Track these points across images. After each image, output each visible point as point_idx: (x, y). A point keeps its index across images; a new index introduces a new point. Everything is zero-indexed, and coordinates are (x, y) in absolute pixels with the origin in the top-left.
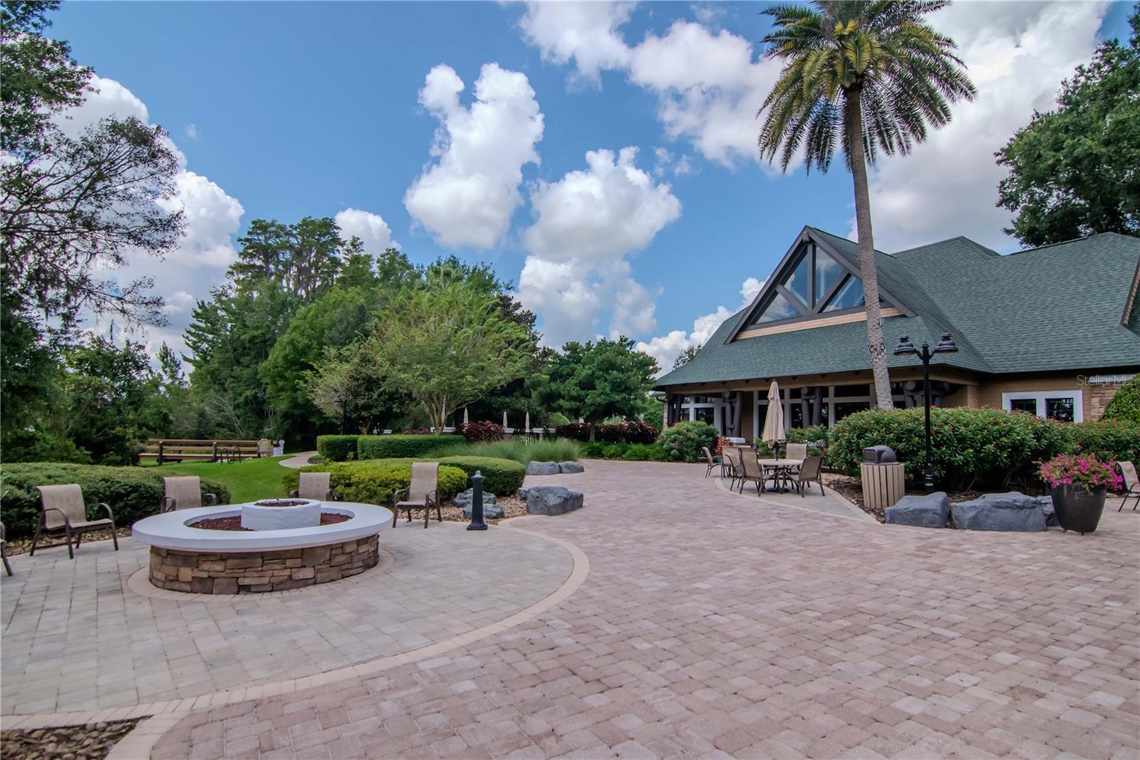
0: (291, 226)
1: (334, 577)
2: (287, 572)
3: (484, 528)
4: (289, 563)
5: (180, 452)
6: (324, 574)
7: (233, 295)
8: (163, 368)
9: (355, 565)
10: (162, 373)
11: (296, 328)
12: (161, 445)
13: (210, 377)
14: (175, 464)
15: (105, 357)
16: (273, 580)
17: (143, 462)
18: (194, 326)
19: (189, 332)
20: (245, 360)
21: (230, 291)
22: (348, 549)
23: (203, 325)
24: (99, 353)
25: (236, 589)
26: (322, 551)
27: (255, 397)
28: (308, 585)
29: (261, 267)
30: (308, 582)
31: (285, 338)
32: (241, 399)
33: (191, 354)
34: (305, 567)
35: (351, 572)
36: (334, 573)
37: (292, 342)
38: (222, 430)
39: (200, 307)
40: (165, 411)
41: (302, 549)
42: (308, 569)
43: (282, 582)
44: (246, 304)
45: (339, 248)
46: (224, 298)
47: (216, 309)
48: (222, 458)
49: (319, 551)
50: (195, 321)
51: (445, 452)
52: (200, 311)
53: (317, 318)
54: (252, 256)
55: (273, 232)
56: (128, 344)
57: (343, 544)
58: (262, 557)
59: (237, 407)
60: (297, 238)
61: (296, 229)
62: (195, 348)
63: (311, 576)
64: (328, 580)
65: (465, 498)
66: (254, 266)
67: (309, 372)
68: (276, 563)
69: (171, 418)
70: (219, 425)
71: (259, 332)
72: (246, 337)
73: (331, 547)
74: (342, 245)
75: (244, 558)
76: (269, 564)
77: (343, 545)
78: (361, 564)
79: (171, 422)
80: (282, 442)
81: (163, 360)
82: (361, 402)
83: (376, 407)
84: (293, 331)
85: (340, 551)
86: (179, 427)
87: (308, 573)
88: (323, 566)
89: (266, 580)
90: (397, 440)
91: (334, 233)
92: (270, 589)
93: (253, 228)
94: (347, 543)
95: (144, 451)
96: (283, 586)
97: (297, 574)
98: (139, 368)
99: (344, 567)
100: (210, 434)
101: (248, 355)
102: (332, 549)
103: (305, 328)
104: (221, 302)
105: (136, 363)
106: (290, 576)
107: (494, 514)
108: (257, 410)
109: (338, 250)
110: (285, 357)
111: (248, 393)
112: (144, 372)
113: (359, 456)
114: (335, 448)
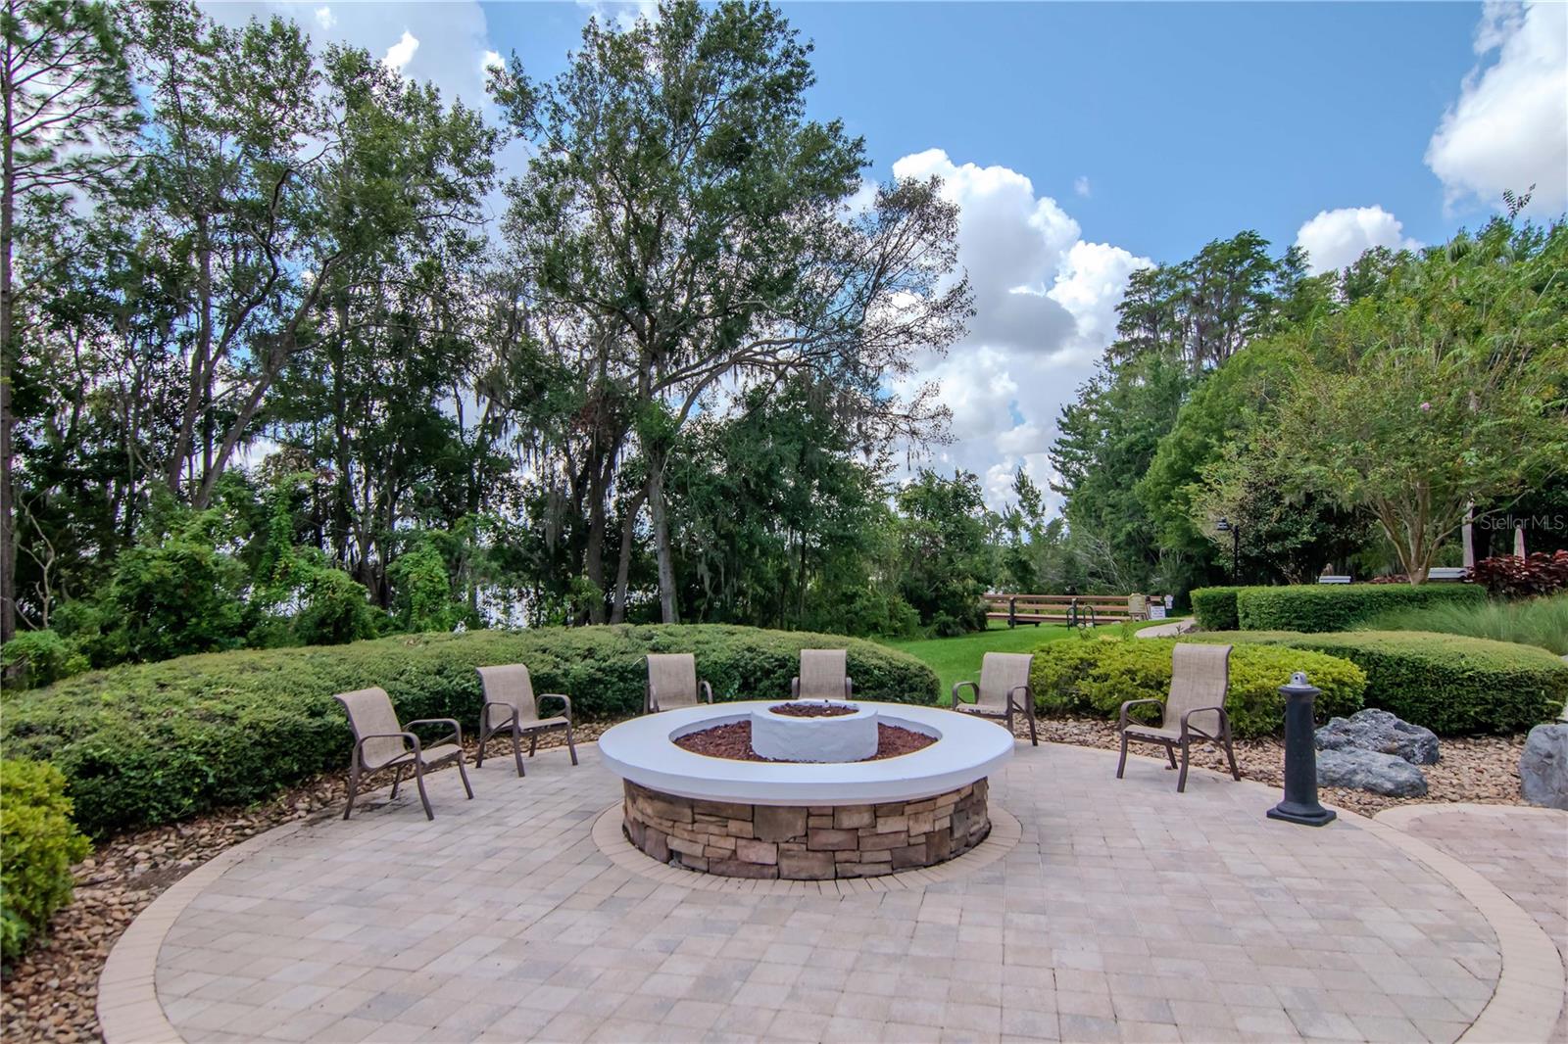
0: (1184, 264)
1: (817, 872)
2: (730, 843)
3: (1323, 818)
4: (734, 826)
5: (1037, 612)
6: (794, 863)
7: (1105, 388)
8: (1020, 502)
9: (867, 857)
10: (1019, 508)
11: (1187, 418)
12: (1012, 602)
13: (1083, 508)
14: (1030, 628)
15: (934, 494)
16: (709, 852)
17: (991, 624)
18: (1061, 442)
19: (1055, 451)
20: (1125, 478)
21: (1101, 384)
22: (848, 821)
23: (1069, 438)
24: (929, 491)
25: (665, 854)
26: (790, 816)
27: (1139, 531)
28: (764, 877)
29: (1146, 340)
30: (766, 870)
31: (1171, 438)
32: (1122, 537)
33: (1057, 479)
34: (759, 839)
35: (858, 870)
36: (815, 864)
37: (1179, 443)
38: (1096, 581)
39: (1066, 415)
40: (1025, 558)
41: (753, 806)
42: (765, 845)
43: (721, 860)
44: (1123, 398)
45: (1268, 275)
46: (1094, 396)
47: (1086, 414)
48: (1085, 621)
49: (784, 816)
50: (1061, 435)
51: (1403, 619)
52: (1065, 420)
53: (1219, 396)
54: (1133, 326)
55: (1161, 282)
56: (957, 473)
57: (834, 808)
58: (692, 808)
59: (1117, 547)
60: (1193, 280)
61: (1191, 266)
62: (1064, 470)
63: (770, 859)
64: (803, 875)
65: (1346, 731)
66: (1135, 341)
67: (1193, 487)
68: (712, 823)
69: (1033, 565)
70: (1093, 574)
71: (1139, 434)
72: (1122, 445)
73: (808, 812)
74: (1272, 269)
75: (671, 803)
76: (702, 822)
77: (835, 811)
78: (886, 856)
79: (1033, 573)
80: (1169, 599)
81: (1020, 492)
82: (1264, 527)
83: (1295, 535)
84: (1181, 425)
85: (827, 822)
86: (1042, 577)
87: (765, 853)
88: (795, 847)
89: (698, 850)
90: (1305, 594)
91: (1258, 253)
92: (705, 868)
93: (1132, 285)
94: (844, 808)
95: (990, 609)
96: (722, 868)
97: (745, 851)
98: (971, 504)
99: (840, 856)
100: (1081, 587)
101: (1129, 470)
102: (809, 815)
103: (1199, 417)
104: (1088, 402)
105: (966, 497)
106: (735, 852)
107: (1389, 786)
108: (1143, 551)
109: (1266, 280)
110: (1170, 467)
111: (1129, 527)
112: (977, 509)
113: (1241, 623)
114: (1214, 611)
